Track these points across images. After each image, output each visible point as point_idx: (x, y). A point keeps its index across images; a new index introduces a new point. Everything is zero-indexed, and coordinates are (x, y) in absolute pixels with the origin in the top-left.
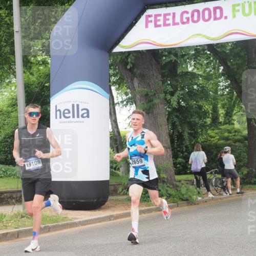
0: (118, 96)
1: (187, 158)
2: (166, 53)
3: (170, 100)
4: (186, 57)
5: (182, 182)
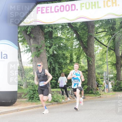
1: (57, 80)
2: (47, 27)
3: (49, 50)
4: (57, 29)
5: (55, 92)
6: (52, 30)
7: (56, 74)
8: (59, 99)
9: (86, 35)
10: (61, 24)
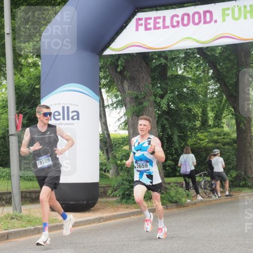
0: (108, 99)
1: (176, 161)
2: (157, 56)
3: (160, 103)
4: (176, 60)
5: (172, 184)
6: (165, 63)
7: (174, 148)
8: (180, 197)
9: (234, 72)
10: (183, 50)
